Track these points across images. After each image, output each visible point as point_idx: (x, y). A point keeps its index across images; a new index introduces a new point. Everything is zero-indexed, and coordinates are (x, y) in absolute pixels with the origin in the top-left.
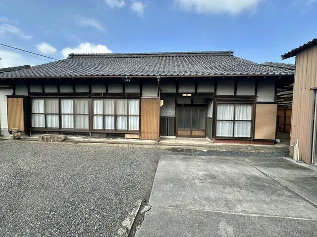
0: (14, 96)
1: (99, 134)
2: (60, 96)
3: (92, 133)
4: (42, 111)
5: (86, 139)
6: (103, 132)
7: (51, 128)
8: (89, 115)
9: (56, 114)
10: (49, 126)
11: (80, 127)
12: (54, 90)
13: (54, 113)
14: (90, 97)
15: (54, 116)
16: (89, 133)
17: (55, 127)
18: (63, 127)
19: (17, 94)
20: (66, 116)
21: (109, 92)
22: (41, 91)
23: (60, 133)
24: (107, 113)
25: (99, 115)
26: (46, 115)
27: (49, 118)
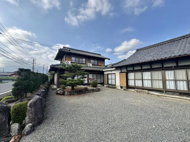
0: (121, 72)
1: (172, 93)
2: (142, 71)
3: (165, 91)
4: (133, 78)
5: (161, 94)
6: (176, 91)
7: (137, 86)
8: (163, 80)
9: (140, 80)
10: (136, 85)
11: (156, 87)
12: (139, 68)
13: (139, 79)
14: (163, 70)
15: (139, 80)
16: (163, 91)
17: (139, 86)
18: (144, 86)
19: (122, 71)
20: (146, 80)
21: (179, 65)
22: (132, 69)
23: (143, 89)
24: (178, 79)
25: (171, 80)
26: (135, 80)
27: (136, 81)
